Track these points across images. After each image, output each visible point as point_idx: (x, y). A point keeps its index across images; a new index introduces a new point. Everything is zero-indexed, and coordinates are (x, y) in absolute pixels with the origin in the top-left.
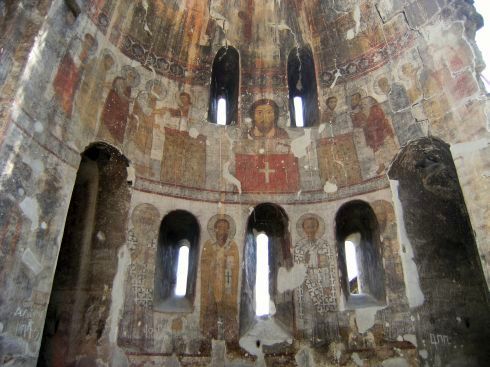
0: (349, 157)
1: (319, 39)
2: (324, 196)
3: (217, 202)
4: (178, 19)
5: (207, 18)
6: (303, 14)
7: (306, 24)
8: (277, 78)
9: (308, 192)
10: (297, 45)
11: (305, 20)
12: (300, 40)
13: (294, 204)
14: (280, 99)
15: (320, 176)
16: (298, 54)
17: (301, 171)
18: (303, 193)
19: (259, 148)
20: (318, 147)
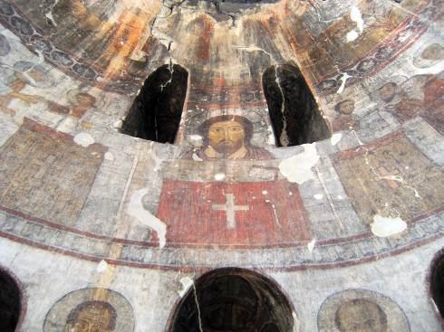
0: (411, 164)
1: (306, 55)
2: (378, 247)
3: (96, 260)
4: (104, 28)
5: (147, 36)
6: (280, 36)
7: (286, 44)
8: (247, 94)
9: (334, 242)
10: (276, 64)
11: (283, 40)
12: (279, 58)
13: (303, 268)
14: (253, 114)
15: (356, 208)
16: (277, 80)
17: (309, 205)
18: (322, 245)
19: (214, 173)
20: (335, 163)
